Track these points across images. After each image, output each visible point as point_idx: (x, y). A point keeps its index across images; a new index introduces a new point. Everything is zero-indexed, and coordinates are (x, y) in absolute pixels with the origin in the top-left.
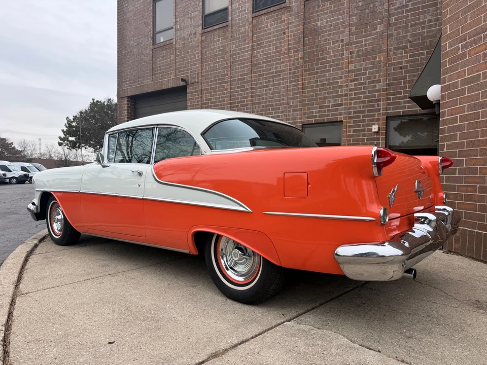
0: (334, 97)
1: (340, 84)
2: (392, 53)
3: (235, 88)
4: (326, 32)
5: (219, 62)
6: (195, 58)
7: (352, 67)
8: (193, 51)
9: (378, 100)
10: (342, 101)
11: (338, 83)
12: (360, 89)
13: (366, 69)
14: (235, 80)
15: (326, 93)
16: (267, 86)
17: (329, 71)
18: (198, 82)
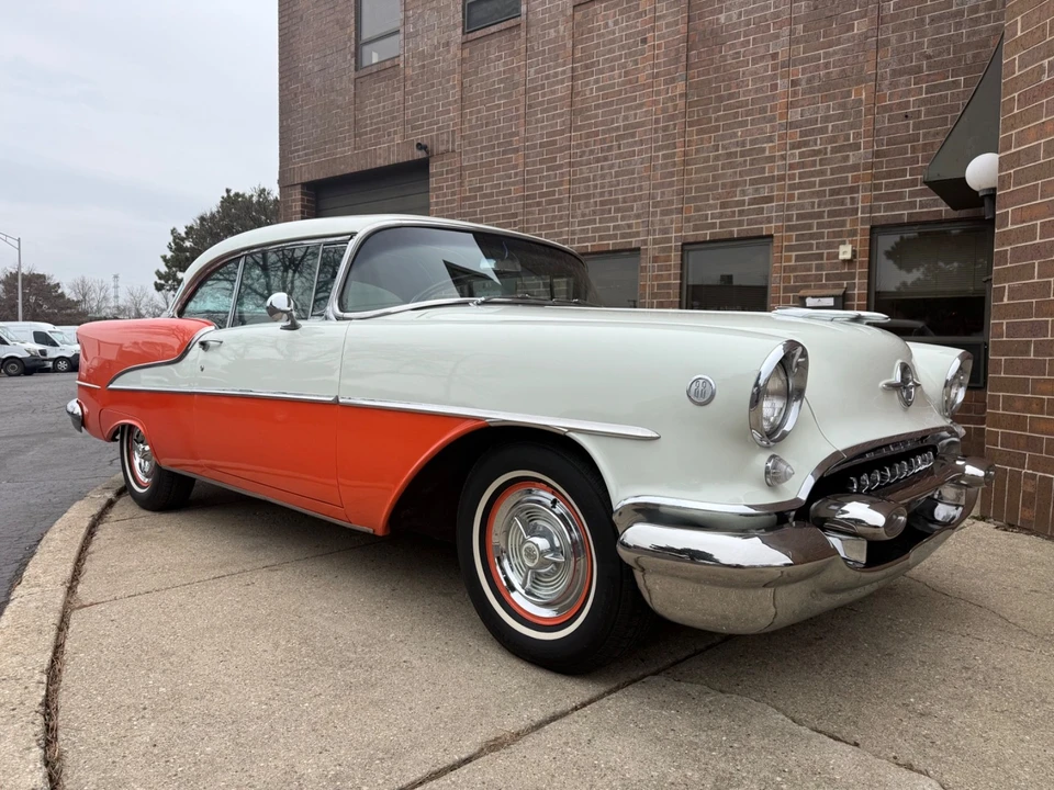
0: (753, 182)
1: (767, 154)
2: (887, 82)
3: (534, 163)
4: (737, 36)
5: (499, 106)
6: (448, 97)
7: (795, 115)
8: (443, 82)
9: (853, 190)
10: (772, 190)
11: (763, 150)
12: (813, 164)
13: (827, 119)
14: (534, 146)
15: (736, 172)
16: (606, 159)
17: (743, 124)
18: (453, 151)
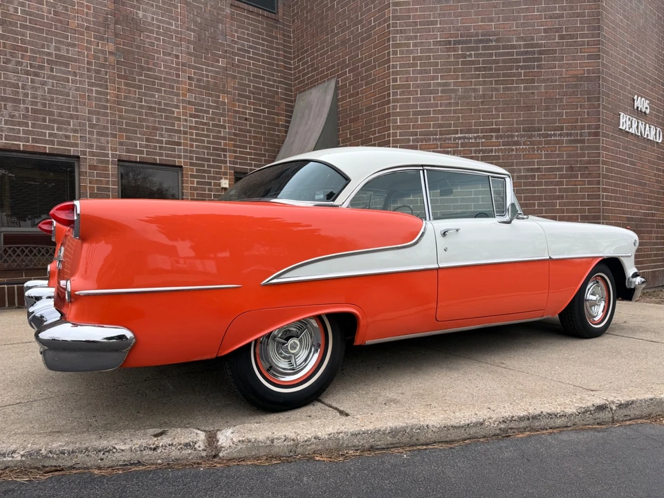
0: (167, 130)
1: (176, 115)
4: (152, 32)
9: (225, 150)
10: (180, 139)
11: (173, 112)
12: (203, 130)
13: (209, 106)
15: (155, 121)
16: (36, 74)
17: (159, 91)
